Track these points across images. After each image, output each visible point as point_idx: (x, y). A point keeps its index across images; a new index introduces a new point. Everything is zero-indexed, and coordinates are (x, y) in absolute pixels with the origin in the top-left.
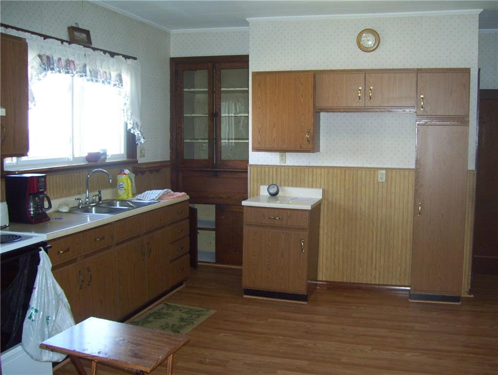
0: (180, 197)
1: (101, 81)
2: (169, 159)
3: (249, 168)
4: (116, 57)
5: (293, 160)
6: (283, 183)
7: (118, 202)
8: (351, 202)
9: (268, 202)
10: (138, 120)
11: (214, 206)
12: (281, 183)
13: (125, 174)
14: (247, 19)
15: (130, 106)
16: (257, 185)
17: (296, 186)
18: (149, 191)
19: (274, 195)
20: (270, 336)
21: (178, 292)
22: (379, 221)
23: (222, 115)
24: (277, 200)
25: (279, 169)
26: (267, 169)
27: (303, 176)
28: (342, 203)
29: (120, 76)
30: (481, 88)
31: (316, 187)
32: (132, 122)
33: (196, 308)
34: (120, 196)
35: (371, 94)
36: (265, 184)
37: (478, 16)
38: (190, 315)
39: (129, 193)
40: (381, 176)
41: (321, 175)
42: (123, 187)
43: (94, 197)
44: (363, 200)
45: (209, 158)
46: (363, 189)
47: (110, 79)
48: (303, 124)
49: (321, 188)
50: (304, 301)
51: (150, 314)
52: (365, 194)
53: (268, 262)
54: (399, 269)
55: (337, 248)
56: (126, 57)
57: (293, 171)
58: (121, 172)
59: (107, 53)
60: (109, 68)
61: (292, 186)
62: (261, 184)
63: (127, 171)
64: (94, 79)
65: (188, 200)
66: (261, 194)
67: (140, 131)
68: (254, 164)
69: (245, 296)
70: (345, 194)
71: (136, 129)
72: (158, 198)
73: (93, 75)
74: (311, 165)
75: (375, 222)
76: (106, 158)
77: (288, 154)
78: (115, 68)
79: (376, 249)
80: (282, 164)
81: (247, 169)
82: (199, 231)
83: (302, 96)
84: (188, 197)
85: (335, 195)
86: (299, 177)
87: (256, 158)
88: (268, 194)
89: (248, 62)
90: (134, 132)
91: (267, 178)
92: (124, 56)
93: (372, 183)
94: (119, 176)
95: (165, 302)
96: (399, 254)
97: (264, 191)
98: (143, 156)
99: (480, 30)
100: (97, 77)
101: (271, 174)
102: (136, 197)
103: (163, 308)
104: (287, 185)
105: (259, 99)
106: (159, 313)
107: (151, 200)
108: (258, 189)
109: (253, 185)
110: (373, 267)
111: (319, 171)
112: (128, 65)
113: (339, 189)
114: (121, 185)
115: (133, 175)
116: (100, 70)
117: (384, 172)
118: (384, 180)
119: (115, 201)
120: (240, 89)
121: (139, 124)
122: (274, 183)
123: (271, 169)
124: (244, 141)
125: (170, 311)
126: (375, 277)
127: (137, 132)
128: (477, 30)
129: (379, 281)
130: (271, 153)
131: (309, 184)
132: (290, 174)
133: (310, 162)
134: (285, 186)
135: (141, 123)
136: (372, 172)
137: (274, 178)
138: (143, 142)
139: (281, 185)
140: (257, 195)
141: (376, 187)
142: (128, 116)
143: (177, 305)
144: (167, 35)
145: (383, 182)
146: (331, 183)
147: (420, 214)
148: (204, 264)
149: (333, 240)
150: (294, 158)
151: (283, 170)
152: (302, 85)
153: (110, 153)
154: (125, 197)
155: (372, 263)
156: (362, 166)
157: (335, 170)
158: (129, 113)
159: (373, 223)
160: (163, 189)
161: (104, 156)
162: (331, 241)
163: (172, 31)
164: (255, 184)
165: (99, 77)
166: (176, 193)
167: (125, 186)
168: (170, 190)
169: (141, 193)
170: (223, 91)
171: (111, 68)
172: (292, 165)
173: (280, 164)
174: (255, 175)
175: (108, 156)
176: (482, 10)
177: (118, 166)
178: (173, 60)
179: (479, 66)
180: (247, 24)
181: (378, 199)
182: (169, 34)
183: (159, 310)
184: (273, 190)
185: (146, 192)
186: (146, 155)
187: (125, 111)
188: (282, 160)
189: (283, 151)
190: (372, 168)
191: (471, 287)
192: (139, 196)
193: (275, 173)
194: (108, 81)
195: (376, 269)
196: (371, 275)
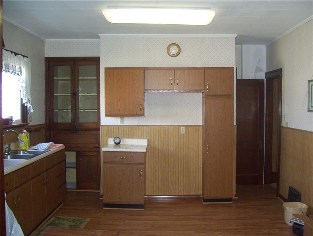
0: (60, 147)
1: (11, 72)
2: (44, 123)
3: (101, 128)
4: (17, 55)
5: (129, 122)
6: (122, 137)
7: (22, 152)
8: (165, 146)
9: (114, 148)
10: (29, 97)
11: (75, 152)
12: (121, 136)
13: (24, 133)
14: (99, 35)
15: (25, 88)
16: (106, 138)
17: (131, 138)
18: (41, 144)
19: (118, 144)
20: (131, 231)
21: (59, 209)
22: (182, 157)
23: (80, 94)
24: (120, 146)
25: (120, 128)
26: (112, 128)
27: (135, 131)
28: (160, 147)
29: (20, 68)
30: (237, 78)
31: (144, 138)
32: (26, 98)
33: (77, 218)
34: (21, 147)
35: (171, 82)
36: (111, 137)
37: (235, 38)
38: (75, 223)
39: (26, 145)
40: (182, 130)
41: (146, 130)
42: (23, 142)
43: (6, 148)
44: (172, 144)
45: (71, 121)
46: (172, 138)
47: (16, 70)
48: (137, 100)
49: (146, 138)
50: (142, 208)
51: (48, 224)
52: (173, 141)
53: (120, 185)
54: (195, 185)
55: (157, 175)
56: (24, 56)
57: (129, 129)
58: (21, 132)
59: (13, 53)
60: (15, 63)
61: (129, 138)
62: (109, 137)
63: (25, 131)
64: (7, 70)
65: (64, 149)
66: (109, 143)
67: (31, 105)
68: (104, 125)
69: (104, 208)
70: (161, 141)
71: (29, 103)
72: (47, 148)
73: (6, 67)
74: (140, 125)
75: (180, 158)
76: (12, 123)
77: (126, 119)
78: (18, 63)
79: (181, 174)
80: (122, 125)
81: (100, 128)
82: (67, 169)
83: (137, 83)
84: (64, 147)
85: (155, 142)
86: (133, 132)
87: (105, 121)
88: (114, 144)
89: (99, 61)
90: (27, 105)
91: (112, 134)
92: (22, 55)
93: (177, 134)
94: (21, 134)
95: (55, 216)
96: (195, 175)
97: (111, 142)
98: (31, 121)
99: (236, 46)
100: (8, 69)
101: (115, 131)
102: (33, 148)
103: (55, 220)
104: (125, 137)
105: (110, 84)
106: (54, 223)
107: (43, 150)
108: (107, 141)
109: (104, 138)
110: (179, 185)
111: (145, 128)
112: (24, 61)
113: (157, 139)
114: (22, 140)
115: (28, 134)
116: (10, 64)
117: (184, 128)
118: (184, 133)
119: (19, 151)
120: (91, 78)
121: (30, 100)
122: (117, 137)
123: (115, 128)
124: (94, 111)
125: (61, 221)
126: (181, 191)
127: (29, 106)
128: (235, 46)
129: (183, 193)
130: (115, 118)
131: (139, 136)
132: (127, 130)
133: (139, 123)
134: (124, 138)
135: (31, 99)
136: (177, 128)
137: (117, 133)
138: (32, 112)
139: (121, 138)
140: (106, 145)
141: (180, 137)
142: (24, 94)
143: (64, 217)
144: (43, 42)
145: (183, 134)
146: (152, 136)
147: (208, 152)
148: (71, 190)
149: (155, 170)
150: (129, 121)
151: (122, 128)
152: (137, 76)
153: (14, 119)
154: (24, 148)
155: (179, 183)
156: (171, 125)
157: (155, 128)
158: (25, 93)
159: (178, 158)
160: (49, 142)
161: (11, 121)
162: (154, 170)
163: (47, 40)
164: (105, 137)
165: (10, 69)
166: (56, 144)
167: (24, 140)
168: (53, 143)
169: (36, 145)
170: (80, 79)
171: (16, 63)
172: (128, 125)
173: (120, 125)
174: (105, 132)
175: (14, 120)
176: (237, 35)
177: (19, 128)
178: (46, 59)
179: (236, 66)
180: (99, 37)
181: (181, 144)
182: (44, 42)
183: (53, 221)
184: (117, 141)
185: (39, 144)
186: (32, 121)
187: (22, 91)
188: (122, 122)
189: (122, 116)
190: (178, 126)
191: (236, 193)
192: (35, 147)
193: (117, 130)
194: (15, 71)
195: (181, 186)
196: (178, 190)
